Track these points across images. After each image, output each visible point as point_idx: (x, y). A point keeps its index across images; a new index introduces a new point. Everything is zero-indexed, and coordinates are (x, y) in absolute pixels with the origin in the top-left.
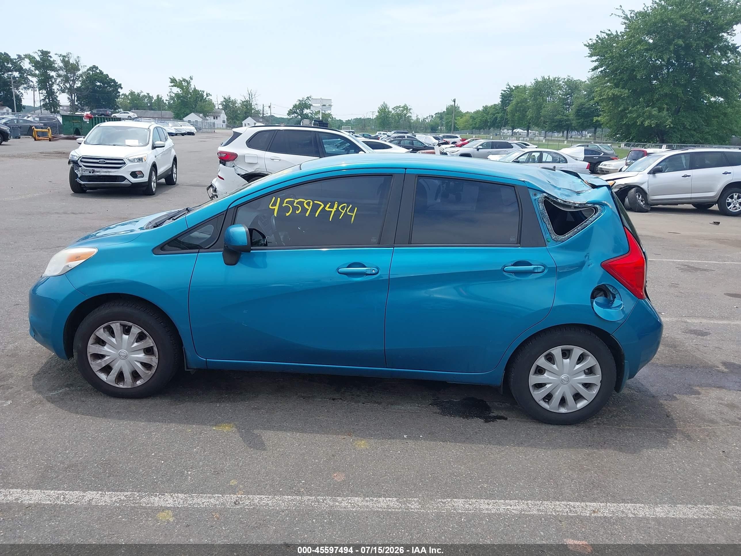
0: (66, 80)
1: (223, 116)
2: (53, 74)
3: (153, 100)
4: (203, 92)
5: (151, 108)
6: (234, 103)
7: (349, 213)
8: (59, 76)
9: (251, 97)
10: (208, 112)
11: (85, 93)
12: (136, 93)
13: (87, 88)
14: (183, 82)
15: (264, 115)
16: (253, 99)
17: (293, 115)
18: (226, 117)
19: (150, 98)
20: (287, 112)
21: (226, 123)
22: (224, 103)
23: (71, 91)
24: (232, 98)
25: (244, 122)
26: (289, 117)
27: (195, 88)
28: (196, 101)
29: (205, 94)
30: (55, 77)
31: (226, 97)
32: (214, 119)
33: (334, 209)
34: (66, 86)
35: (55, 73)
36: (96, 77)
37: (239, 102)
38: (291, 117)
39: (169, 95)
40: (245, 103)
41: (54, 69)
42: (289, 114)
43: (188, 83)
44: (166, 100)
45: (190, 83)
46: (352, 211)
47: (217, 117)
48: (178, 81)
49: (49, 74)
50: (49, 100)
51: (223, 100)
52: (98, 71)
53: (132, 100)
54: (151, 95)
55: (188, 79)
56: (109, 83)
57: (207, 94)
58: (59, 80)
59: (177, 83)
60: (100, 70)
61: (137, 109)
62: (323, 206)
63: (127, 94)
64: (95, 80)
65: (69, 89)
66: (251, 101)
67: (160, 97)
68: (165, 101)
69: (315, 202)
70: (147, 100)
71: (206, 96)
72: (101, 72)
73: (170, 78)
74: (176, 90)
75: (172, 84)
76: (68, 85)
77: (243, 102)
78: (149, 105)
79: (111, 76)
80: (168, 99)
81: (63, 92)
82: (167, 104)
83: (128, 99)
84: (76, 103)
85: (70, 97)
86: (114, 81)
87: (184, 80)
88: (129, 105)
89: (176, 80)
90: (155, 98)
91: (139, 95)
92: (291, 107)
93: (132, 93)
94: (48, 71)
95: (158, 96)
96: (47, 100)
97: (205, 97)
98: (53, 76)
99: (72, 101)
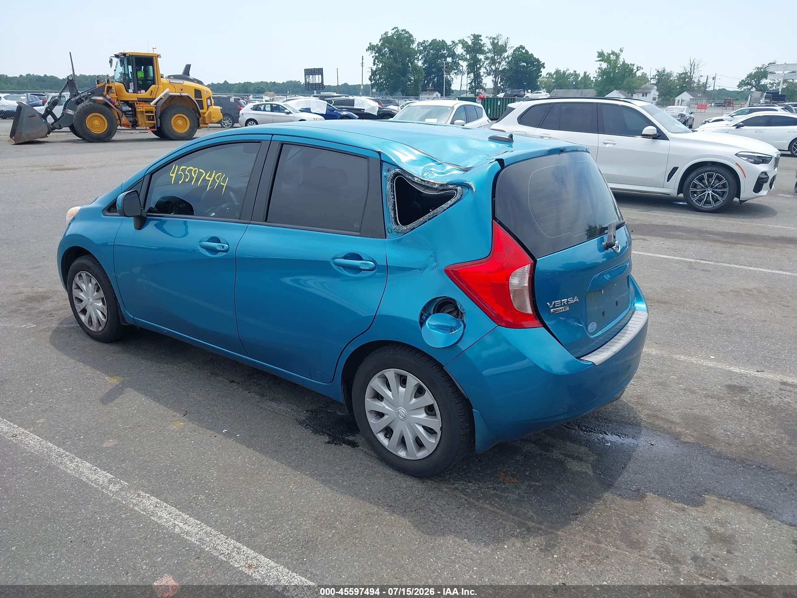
0: (493, 62)
1: (654, 93)
2: (481, 57)
3: (580, 78)
4: (633, 65)
5: (576, 87)
6: (669, 75)
7: (221, 183)
8: (487, 58)
9: (692, 67)
10: (635, 89)
11: (508, 74)
12: (562, 71)
13: (511, 69)
14: (611, 56)
15: (707, 89)
16: (695, 71)
17: (745, 88)
18: (657, 93)
19: (576, 75)
20: (738, 84)
21: (657, 100)
22: (657, 77)
23: (496, 73)
24: (668, 71)
25: (677, 99)
26: (739, 90)
27: (624, 62)
28: (623, 77)
29: (635, 68)
30: (483, 60)
31: (660, 70)
32: (643, 96)
33: (212, 179)
34: (492, 69)
35: (483, 56)
36: (521, 57)
37: (675, 75)
38: (742, 90)
39: (597, 72)
40: (683, 75)
41: (482, 52)
42: (739, 86)
43: (617, 56)
44: (594, 78)
45: (619, 56)
46: (224, 181)
47: (646, 94)
48: (606, 54)
49: (478, 58)
50: (475, 84)
51: (655, 73)
52: (524, 51)
53: (557, 79)
54: (577, 73)
55: (617, 51)
56: (533, 62)
57: (637, 68)
58: (487, 62)
59: (604, 57)
60: (526, 50)
61: (561, 89)
62: (204, 175)
63: (552, 73)
64: (520, 60)
65: (494, 71)
66: (692, 72)
67: (587, 74)
68: (592, 79)
69: (200, 170)
70: (573, 78)
71: (636, 70)
72: (527, 52)
73: (598, 52)
74: (604, 65)
75: (599, 59)
76: (493, 68)
77: (680, 75)
78: (574, 83)
79: (536, 56)
80: (596, 76)
81: (489, 74)
82: (594, 81)
83: (553, 78)
84: (499, 85)
85: (494, 80)
86: (538, 60)
87: (613, 53)
88: (553, 85)
89: (604, 55)
90: (582, 75)
91: (564, 73)
92: (744, 77)
93: (557, 72)
94: (477, 55)
95: (585, 73)
96: (473, 84)
97: (634, 71)
98: (481, 59)
99: (495, 83)
